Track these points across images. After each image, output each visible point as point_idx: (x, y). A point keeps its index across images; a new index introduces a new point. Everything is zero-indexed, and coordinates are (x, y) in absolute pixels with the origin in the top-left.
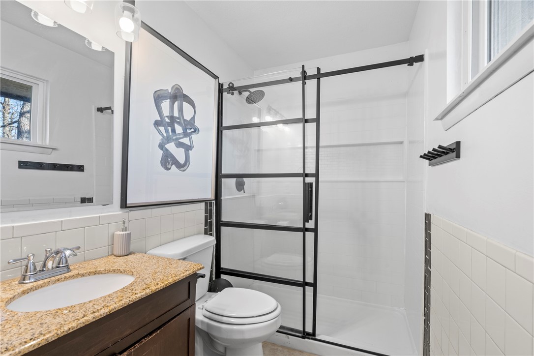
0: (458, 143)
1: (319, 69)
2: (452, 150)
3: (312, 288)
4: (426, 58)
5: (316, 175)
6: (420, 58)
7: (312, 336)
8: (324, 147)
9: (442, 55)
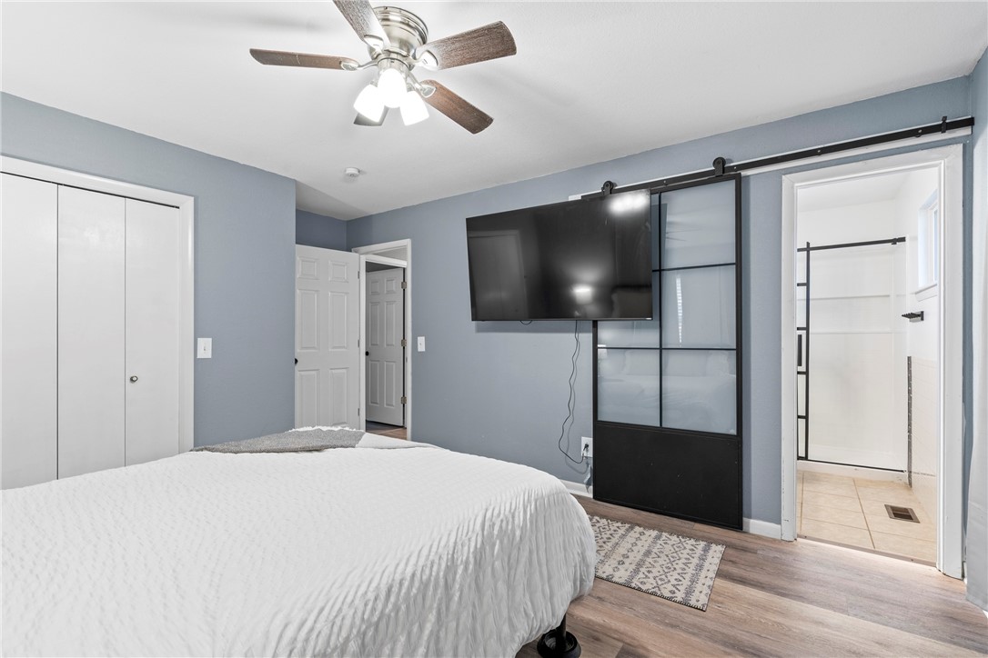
0: (922, 312)
1: (808, 244)
2: (919, 316)
3: (804, 420)
4: (907, 239)
5: (807, 329)
6: (903, 240)
7: (806, 458)
8: (814, 299)
9: (915, 239)
